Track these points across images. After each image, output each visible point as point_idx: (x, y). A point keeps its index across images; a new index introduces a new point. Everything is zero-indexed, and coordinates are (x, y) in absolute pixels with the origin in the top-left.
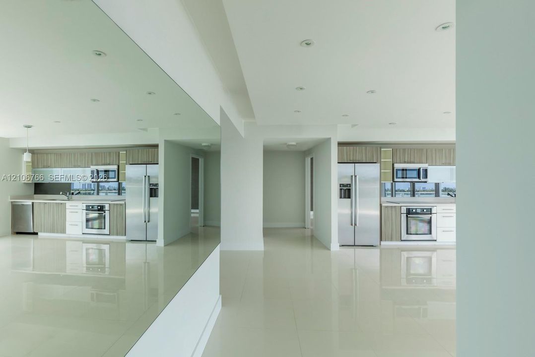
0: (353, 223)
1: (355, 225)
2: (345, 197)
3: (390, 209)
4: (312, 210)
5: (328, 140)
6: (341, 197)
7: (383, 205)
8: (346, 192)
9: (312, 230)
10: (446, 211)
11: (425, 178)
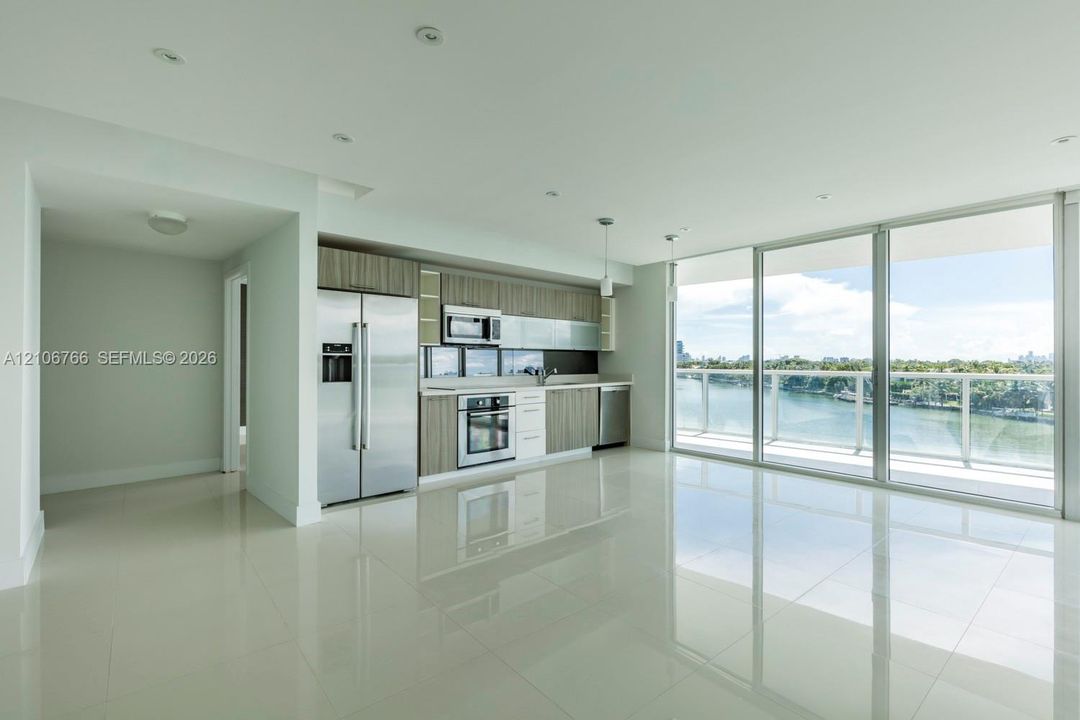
0: (358, 444)
1: (363, 446)
2: (337, 379)
3: (437, 403)
4: (243, 423)
5: (292, 219)
6: (326, 379)
7: (424, 394)
8: (339, 364)
9: (243, 475)
10: (529, 401)
11: (498, 337)
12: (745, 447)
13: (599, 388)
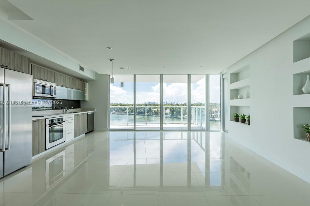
10: (69, 119)
11: (55, 94)
12: (131, 126)
13: (87, 113)
